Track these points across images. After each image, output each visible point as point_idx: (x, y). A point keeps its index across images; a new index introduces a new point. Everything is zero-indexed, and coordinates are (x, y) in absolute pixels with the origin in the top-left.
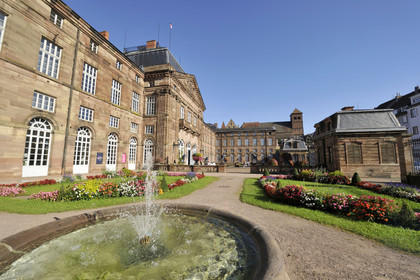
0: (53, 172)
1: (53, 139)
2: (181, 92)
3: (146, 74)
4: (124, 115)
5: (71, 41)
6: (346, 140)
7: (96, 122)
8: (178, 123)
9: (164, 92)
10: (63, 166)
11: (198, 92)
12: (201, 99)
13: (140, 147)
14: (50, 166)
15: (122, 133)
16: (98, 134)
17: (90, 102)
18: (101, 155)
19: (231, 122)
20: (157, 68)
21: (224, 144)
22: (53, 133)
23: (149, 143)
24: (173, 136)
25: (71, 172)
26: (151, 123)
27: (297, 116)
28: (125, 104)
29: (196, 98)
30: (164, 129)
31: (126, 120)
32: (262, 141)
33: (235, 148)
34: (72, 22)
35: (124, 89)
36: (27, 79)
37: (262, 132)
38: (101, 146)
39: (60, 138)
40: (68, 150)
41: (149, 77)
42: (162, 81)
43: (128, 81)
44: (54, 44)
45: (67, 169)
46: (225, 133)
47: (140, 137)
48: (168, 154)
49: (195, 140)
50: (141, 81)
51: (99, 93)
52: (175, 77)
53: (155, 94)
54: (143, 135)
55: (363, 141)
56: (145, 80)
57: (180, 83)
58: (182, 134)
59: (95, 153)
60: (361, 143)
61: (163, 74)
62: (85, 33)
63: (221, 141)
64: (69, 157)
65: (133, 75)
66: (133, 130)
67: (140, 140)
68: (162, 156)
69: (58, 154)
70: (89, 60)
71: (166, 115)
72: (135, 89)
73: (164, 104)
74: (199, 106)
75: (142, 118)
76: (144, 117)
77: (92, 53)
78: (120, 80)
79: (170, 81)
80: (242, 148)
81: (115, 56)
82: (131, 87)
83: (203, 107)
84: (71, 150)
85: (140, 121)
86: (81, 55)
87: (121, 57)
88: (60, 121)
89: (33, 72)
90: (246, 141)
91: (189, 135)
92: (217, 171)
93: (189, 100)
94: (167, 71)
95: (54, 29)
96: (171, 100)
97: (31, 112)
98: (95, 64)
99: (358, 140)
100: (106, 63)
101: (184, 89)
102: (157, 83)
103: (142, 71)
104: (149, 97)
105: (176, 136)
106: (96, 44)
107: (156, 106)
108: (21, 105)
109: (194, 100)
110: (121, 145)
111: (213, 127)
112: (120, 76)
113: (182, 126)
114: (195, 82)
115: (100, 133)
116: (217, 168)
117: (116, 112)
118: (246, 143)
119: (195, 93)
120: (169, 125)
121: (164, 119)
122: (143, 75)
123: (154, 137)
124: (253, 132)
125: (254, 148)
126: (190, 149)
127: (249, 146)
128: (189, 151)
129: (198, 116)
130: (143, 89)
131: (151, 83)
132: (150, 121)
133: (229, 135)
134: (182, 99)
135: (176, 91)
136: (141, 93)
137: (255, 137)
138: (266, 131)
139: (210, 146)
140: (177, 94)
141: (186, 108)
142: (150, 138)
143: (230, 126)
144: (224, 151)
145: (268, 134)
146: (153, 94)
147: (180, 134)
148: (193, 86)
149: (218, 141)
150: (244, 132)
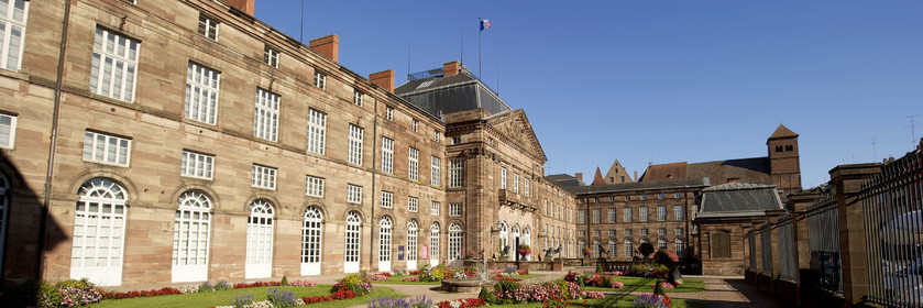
0: (364, 268)
1: (362, 232)
2: (501, 146)
3: (447, 126)
4: (422, 192)
5: (370, 117)
6: (712, 227)
7: (396, 208)
8: (497, 195)
9: (475, 153)
10: (371, 262)
11: (532, 134)
12: (536, 144)
13: (443, 235)
14: (361, 262)
15: (422, 218)
16: (398, 222)
17: (389, 184)
18: (402, 248)
19: (617, 167)
20: (464, 115)
21: (595, 213)
22: (362, 226)
23: (455, 229)
24: (491, 218)
25: (377, 270)
26: (458, 200)
27: (784, 144)
28: (423, 177)
29: (528, 145)
30: (476, 210)
31: (426, 199)
32: (678, 211)
33: (618, 228)
34: (370, 95)
35: (421, 155)
36: (342, 174)
38: (402, 238)
39: (367, 231)
40: (374, 244)
41: (453, 130)
42: (471, 135)
43: (426, 144)
44: (357, 127)
45: (374, 265)
46: (596, 196)
47: (442, 220)
48: (483, 245)
49: (528, 219)
50: (442, 137)
51: (397, 171)
52: (490, 127)
53: (462, 155)
54: (447, 217)
55: (734, 228)
56: (446, 135)
57: (498, 133)
58: (505, 212)
59: (396, 246)
60: (729, 232)
61: (472, 125)
62: (382, 101)
63: (588, 213)
64: (377, 252)
65: (432, 133)
66: (434, 212)
67: (443, 226)
68: (475, 248)
69: (367, 250)
70: (386, 133)
71: (480, 187)
72: (435, 152)
73: (476, 171)
74: (534, 157)
75: (444, 193)
76: (448, 190)
77: (389, 124)
78: (418, 145)
79: (483, 134)
80: (635, 226)
81: (412, 116)
82: (429, 151)
83: (542, 158)
84: (377, 245)
85: (442, 197)
86: (379, 128)
87: (417, 115)
88: (367, 212)
89: (346, 164)
90: (643, 212)
91: (517, 212)
92: (552, 269)
93: (516, 154)
94: (478, 121)
95: (357, 111)
96: (486, 162)
97: (345, 206)
98: (391, 135)
99: (726, 227)
100: (402, 128)
101: (505, 139)
102: (465, 138)
103: (441, 123)
104: (455, 160)
105: (495, 216)
106: (392, 108)
107: (463, 175)
108: (341, 202)
109: (523, 151)
110: (422, 234)
111: (567, 184)
112: (417, 141)
113: (502, 200)
114: (523, 118)
115: (400, 221)
117: (413, 192)
118: (643, 218)
119: (524, 137)
120: (484, 202)
121: (476, 195)
122: (443, 129)
123: (463, 220)
124: (658, 192)
125: (659, 225)
126: (518, 235)
127: (649, 221)
128: (517, 239)
129: (533, 175)
130: (444, 149)
131: (455, 139)
132: (456, 196)
133: (605, 199)
134: (502, 156)
135: (494, 147)
136: (443, 156)
137: (661, 203)
138: (685, 191)
139: (562, 225)
140: (494, 151)
141: (510, 168)
142: (457, 222)
143: (614, 175)
144: (594, 234)
145: (690, 194)
146: (459, 156)
147: (500, 212)
148: (521, 126)
149: (582, 214)
150: (638, 193)
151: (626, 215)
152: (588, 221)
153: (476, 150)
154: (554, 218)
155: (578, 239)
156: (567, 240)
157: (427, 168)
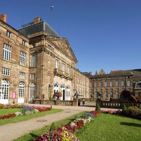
2: (56, 51)
3: (30, 39)
4: (13, 67)
8: (53, 71)
9: (41, 51)
12: (73, 55)
13: (27, 88)
15: (12, 79)
19: (102, 71)
20: (37, 34)
21: (95, 84)
23: (32, 85)
24: (49, 80)
26: (34, 72)
28: (14, 60)
29: (70, 54)
31: (16, 70)
32: (122, 83)
33: (103, 88)
35: (14, 50)
37: (122, 76)
41: (32, 42)
42: (40, 43)
43: (16, 45)
46: (96, 78)
47: (27, 81)
48: (44, 92)
49: (69, 83)
50: (27, 44)
52: (48, 40)
54: (29, 80)
56: (30, 44)
57: (53, 44)
58: (57, 79)
61: (39, 38)
63: (93, 84)
65: (21, 41)
67: (27, 84)
71: (43, 66)
72: (22, 50)
74: (72, 60)
75: (28, 69)
76: (30, 68)
78: (10, 44)
79: (45, 42)
80: (108, 88)
81: (5, 28)
82: (19, 49)
83: (76, 61)
85: (27, 71)
87: (9, 29)
90: (111, 83)
91: (63, 79)
92: (72, 105)
93: (64, 56)
94: (42, 35)
102: (37, 44)
103: (27, 38)
104: (33, 55)
105: (52, 81)
107: (37, 60)
109: (67, 55)
110: (12, 87)
111: (87, 75)
112: (9, 42)
113: (55, 73)
114: (67, 43)
116: (72, 103)
118: (111, 85)
119: (68, 51)
121: (41, 69)
122: (28, 41)
123: (35, 81)
124: (116, 77)
125: (116, 88)
126: (64, 89)
127: (113, 86)
128: (64, 91)
129: (72, 66)
130: (29, 50)
131: (33, 45)
132: (33, 70)
133: (99, 79)
134: (56, 55)
135: (51, 50)
136: (28, 53)
137: (117, 80)
138: (125, 76)
139: (84, 87)
140: (51, 51)
141: (61, 62)
142: (33, 82)
143: (101, 73)
144: (95, 90)
145: (127, 77)
146: (35, 53)
147: (54, 79)
148: (66, 46)
149: (91, 84)
150: (109, 77)
151: (105, 84)
152: (93, 86)
153: (41, 49)
154: (81, 85)
155: (90, 92)
156: (86, 92)
157: (17, 56)
